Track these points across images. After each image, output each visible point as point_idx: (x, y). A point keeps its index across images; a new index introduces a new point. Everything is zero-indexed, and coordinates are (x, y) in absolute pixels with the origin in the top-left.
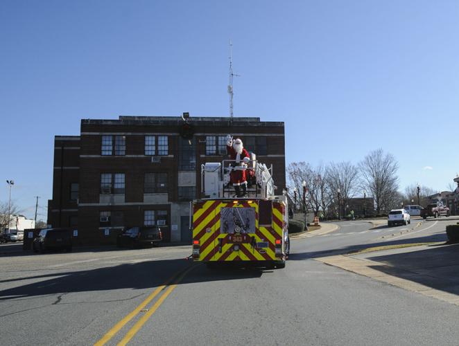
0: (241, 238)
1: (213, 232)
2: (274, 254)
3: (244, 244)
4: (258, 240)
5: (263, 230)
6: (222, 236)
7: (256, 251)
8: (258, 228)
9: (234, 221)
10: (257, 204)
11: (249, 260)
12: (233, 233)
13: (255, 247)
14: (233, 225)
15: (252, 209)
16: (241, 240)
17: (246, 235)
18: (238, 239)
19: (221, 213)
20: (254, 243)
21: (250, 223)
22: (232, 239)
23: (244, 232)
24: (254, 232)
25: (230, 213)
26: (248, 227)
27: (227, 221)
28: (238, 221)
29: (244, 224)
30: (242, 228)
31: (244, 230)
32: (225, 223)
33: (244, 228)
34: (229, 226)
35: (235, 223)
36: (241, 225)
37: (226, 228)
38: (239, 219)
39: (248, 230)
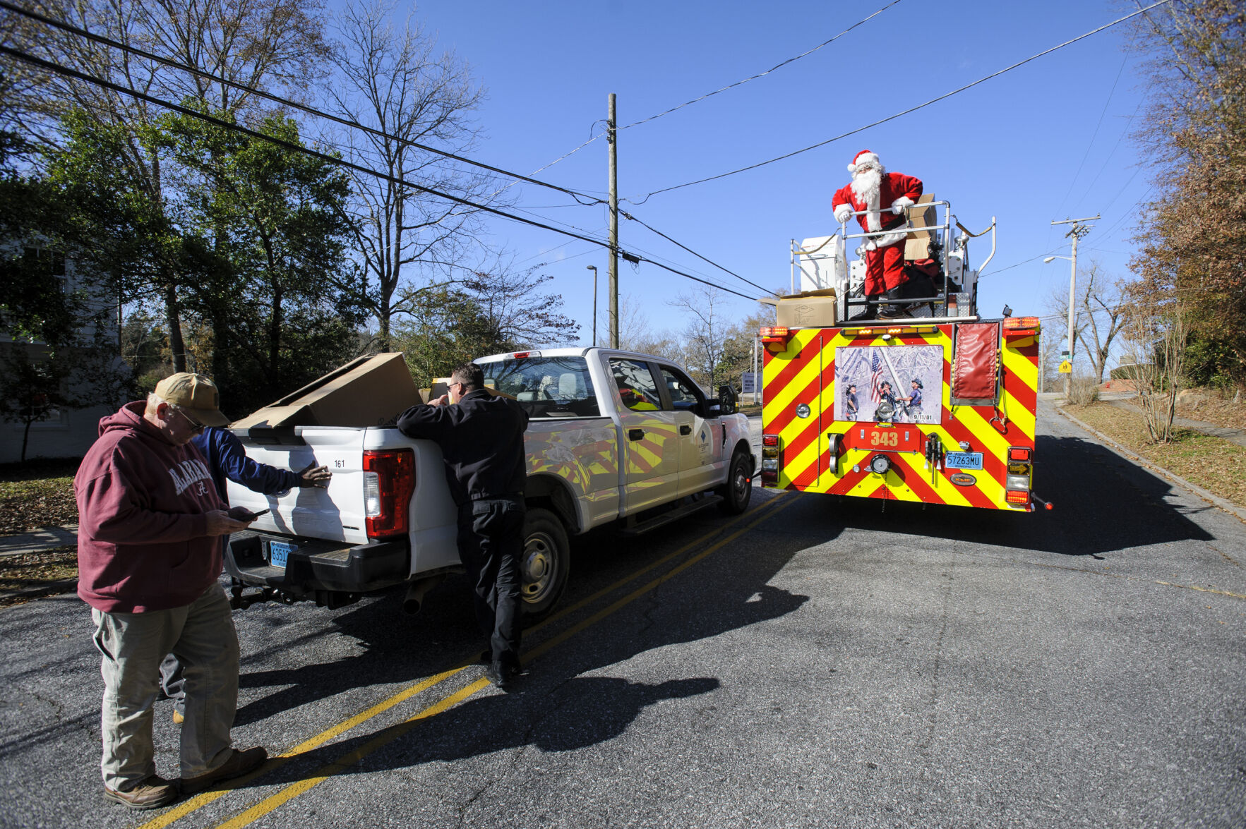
0: (895, 435)
1: (815, 415)
2: (1002, 491)
3: (902, 455)
4: (951, 444)
5: (967, 415)
6: (840, 426)
7: (940, 476)
8: (949, 408)
9: (876, 387)
10: (950, 337)
11: (920, 500)
12: (872, 421)
13: (939, 467)
14: (872, 397)
15: (933, 352)
16: (896, 444)
17: (911, 426)
18: (886, 438)
19: (837, 364)
20: (936, 452)
21: (924, 393)
22: (869, 437)
23: (905, 419)
24: (937, 420)
25: (864, 363)
26: (916, 405)
27: (854, 386)
28: (886, 386)
29: (905, 397)
30: (898, 405)
31: (904, 414)
32: (848, 393)
33: (905, 407)
34: (859, 401)
35: (879, 392)
36: (896, 399)
37: (850, 406)
38: (890, 381)
39: (916, 413)
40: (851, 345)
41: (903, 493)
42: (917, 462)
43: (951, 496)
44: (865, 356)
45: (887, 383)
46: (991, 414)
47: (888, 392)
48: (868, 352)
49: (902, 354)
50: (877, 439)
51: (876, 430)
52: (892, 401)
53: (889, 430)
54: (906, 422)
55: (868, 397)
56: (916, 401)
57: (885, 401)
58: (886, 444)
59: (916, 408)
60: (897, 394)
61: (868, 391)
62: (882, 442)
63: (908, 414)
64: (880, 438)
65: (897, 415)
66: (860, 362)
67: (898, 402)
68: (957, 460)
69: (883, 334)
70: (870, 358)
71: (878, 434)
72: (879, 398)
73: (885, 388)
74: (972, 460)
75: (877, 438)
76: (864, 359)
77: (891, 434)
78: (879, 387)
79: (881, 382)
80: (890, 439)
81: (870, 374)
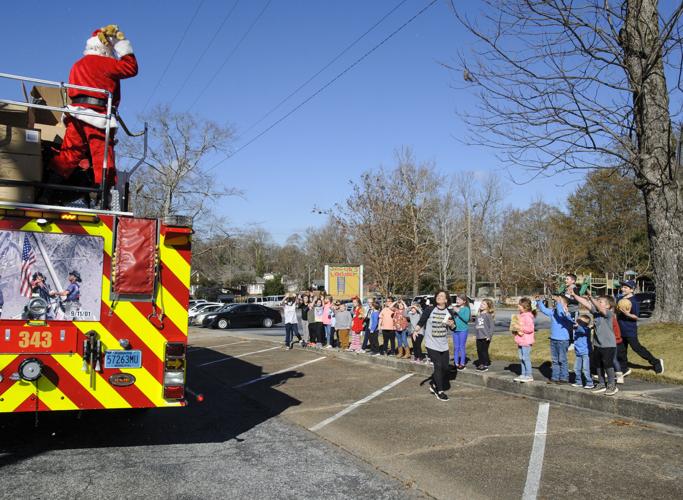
0: (48, 335)
2: (159, 388)
3: (57, 357)
4: (110, 342)
5: (127, 311)
7: (99, 378)
8: (109, 304)
9: (27, 278)
10: (111, 229)
11: (76, 408)
12: (20, 318)
13: (98, 368)
14: (22, 290)
15: (92, 243)
16: (49, 344)
17: (68, 325)
18: (38, 339)
20: (95, 352)
21: (84, 288)
22: (16, 338)
23: (61, 316)
24: (96, 316)
25: (12, 249)
26: (74, 300)
28: (40, 278)
29: (61, 290)
30: (53, 301)
31: (60, 310)
33: (61, 303)
34: (5, 295)
35: (30, 285)
36: (51, 293)
38: (45, 272)
39: (74, 309)
41: (56, 400)
42: (73, 364)
43: (109, 398)
44: (14, 242)
45: (41, 275)
46: (150, 311)
47: (41, 284)
48: (18, 235)
49: (59, 242)
50: (27, 341)
51: (26, 329)
52: (46, 295)
53: (40, 329)
54: (61, 319)
55: (16, 289)
56: (74, 296)
57: (37, 295)
58: (37, 346)
59: (73, 304)
60: (52, 287)
61: (17, 283)
62: (32, 343)
63: (64, 310)
64: (30, 339)
65: (52, 312)
66: (7, 249)
67: (53, 296)
68: (116, 359)
69: (37, 218)
71: (27, 334)
72: (29, 291)
73: (38, 280)
74: (132, 358)
75: (26, 339)
76: (12, 244)
77: (44, 334)
78: (31, 278)
79: (33, 274)
80: (42, 339)
81: (20, 263)
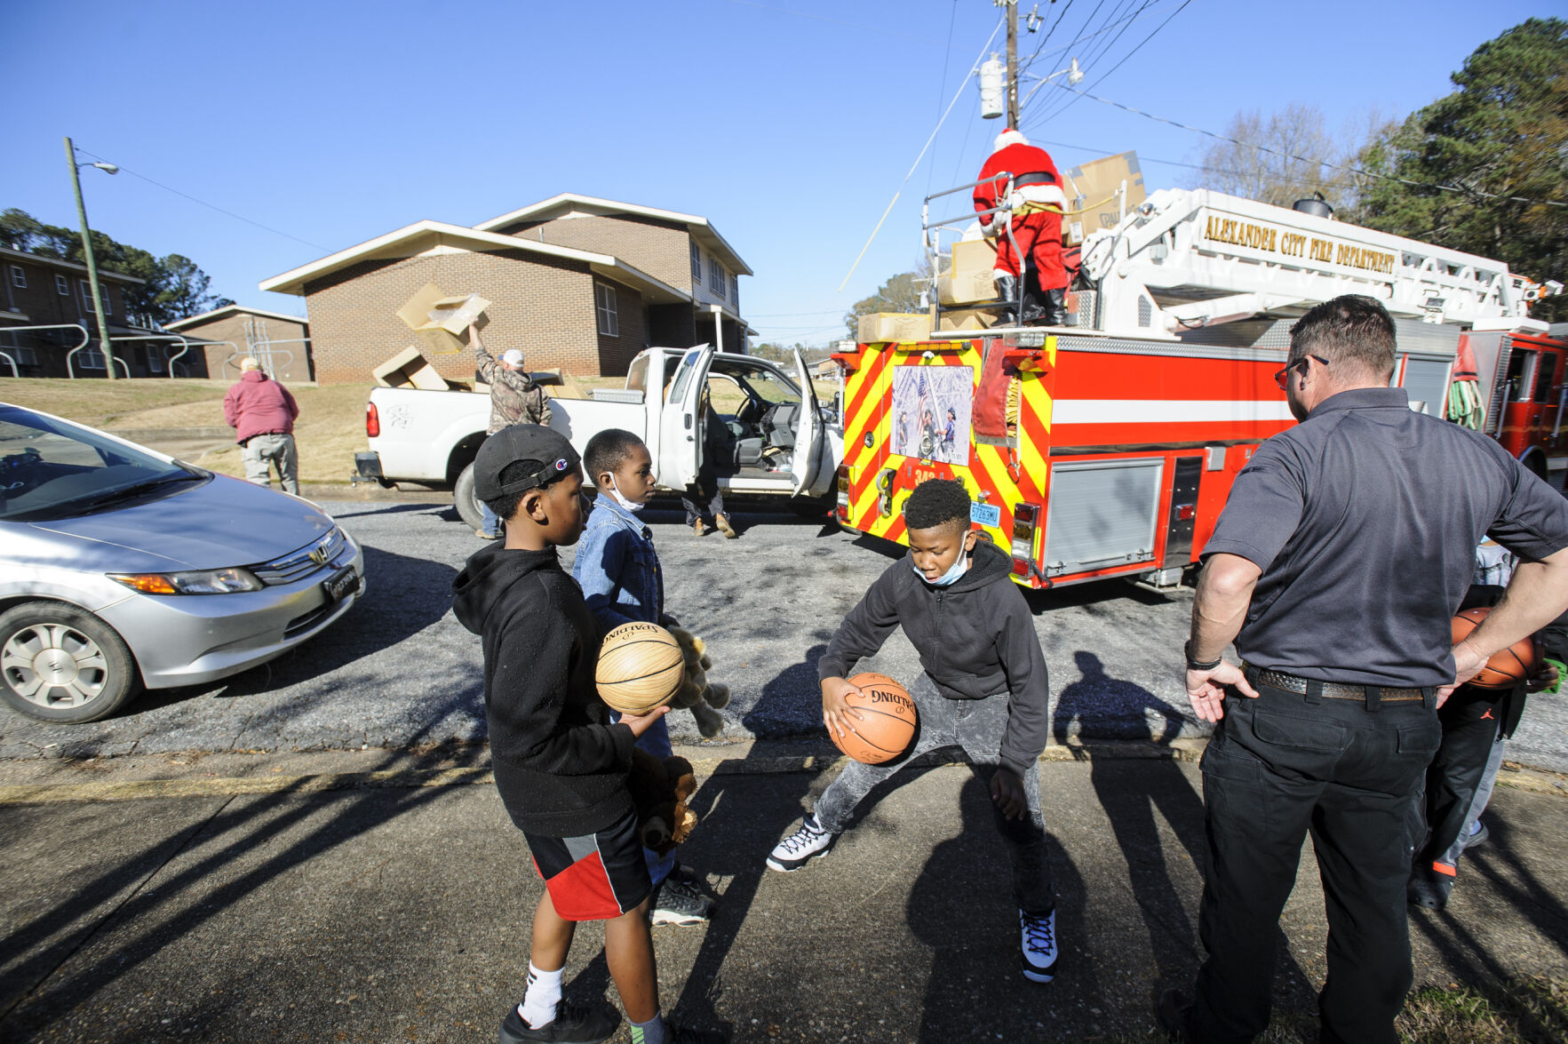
1: (877, 445)
5: (989, 457)
6: (894, 461)
10: (981, 356)
15: (965, 374)
19: (894, 387)
22: (913, 475)
24: (966, 461)
25: (913, 385)
26: (950, 440)
27: (905, 413)
28: (929, 415)
29: (942, 429)
30: (936, 440)
31: (940, 451)
32: (901, 421)
33: (941, 443)
34: (909, 431)
35: (923, 422)
36: (936, 431)
37: (902, 438)
38: (932, 410)
39: (950, 450)
40: (906, 364)
44: (914, 377)
45: (930, 412)
46: (1009, 458)
47: (930, 422)
48: (917, 370)
49: (941, 376)
52: (932, 434)
54: (941, 460)
55: (915, 426)
56: (950, 436)
57: (927, 433)
59: (950, 444)
63: (943, 451)
65: (936, 452)
66: (910, 385)
67: (937, 435)
68: (979, 513)
69: (925, 351)
70: (918, 381)
71: (920, 473)
72: (923, 429)
73: (928, 418)
74: (992, 515)
75: (919, 477)
76: (913, 381)
78: (924, 416)
79: (925, 410)
